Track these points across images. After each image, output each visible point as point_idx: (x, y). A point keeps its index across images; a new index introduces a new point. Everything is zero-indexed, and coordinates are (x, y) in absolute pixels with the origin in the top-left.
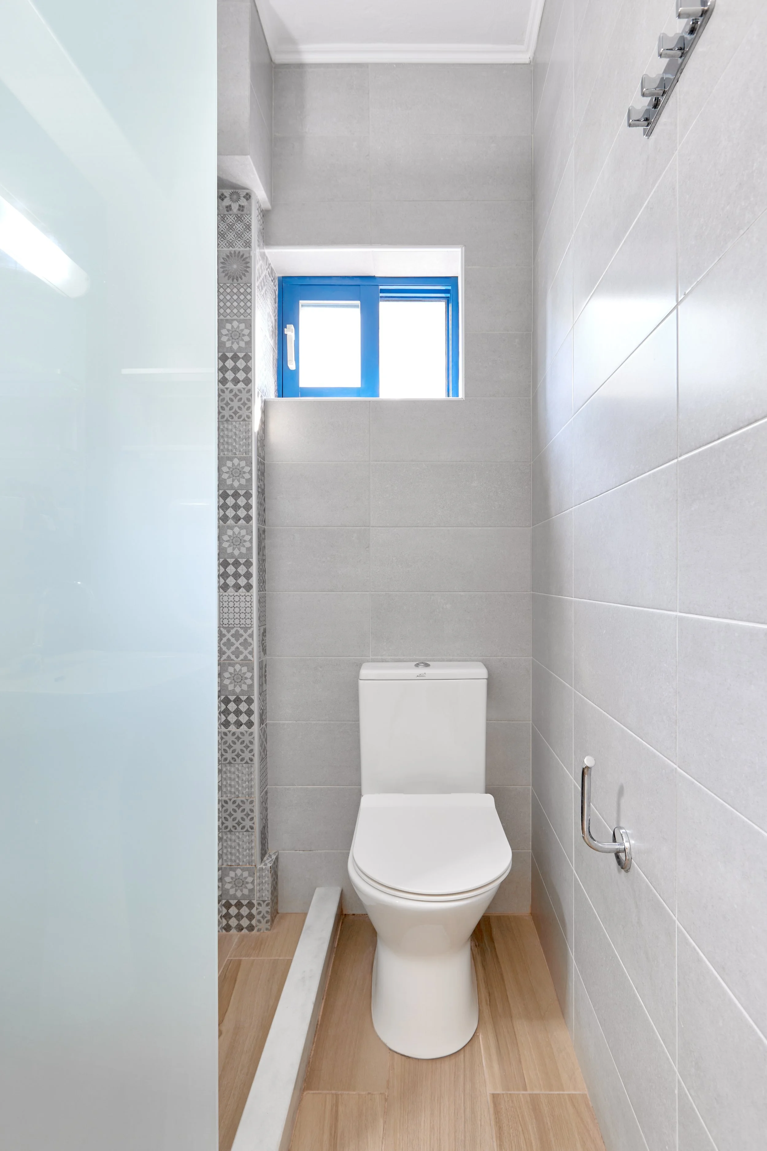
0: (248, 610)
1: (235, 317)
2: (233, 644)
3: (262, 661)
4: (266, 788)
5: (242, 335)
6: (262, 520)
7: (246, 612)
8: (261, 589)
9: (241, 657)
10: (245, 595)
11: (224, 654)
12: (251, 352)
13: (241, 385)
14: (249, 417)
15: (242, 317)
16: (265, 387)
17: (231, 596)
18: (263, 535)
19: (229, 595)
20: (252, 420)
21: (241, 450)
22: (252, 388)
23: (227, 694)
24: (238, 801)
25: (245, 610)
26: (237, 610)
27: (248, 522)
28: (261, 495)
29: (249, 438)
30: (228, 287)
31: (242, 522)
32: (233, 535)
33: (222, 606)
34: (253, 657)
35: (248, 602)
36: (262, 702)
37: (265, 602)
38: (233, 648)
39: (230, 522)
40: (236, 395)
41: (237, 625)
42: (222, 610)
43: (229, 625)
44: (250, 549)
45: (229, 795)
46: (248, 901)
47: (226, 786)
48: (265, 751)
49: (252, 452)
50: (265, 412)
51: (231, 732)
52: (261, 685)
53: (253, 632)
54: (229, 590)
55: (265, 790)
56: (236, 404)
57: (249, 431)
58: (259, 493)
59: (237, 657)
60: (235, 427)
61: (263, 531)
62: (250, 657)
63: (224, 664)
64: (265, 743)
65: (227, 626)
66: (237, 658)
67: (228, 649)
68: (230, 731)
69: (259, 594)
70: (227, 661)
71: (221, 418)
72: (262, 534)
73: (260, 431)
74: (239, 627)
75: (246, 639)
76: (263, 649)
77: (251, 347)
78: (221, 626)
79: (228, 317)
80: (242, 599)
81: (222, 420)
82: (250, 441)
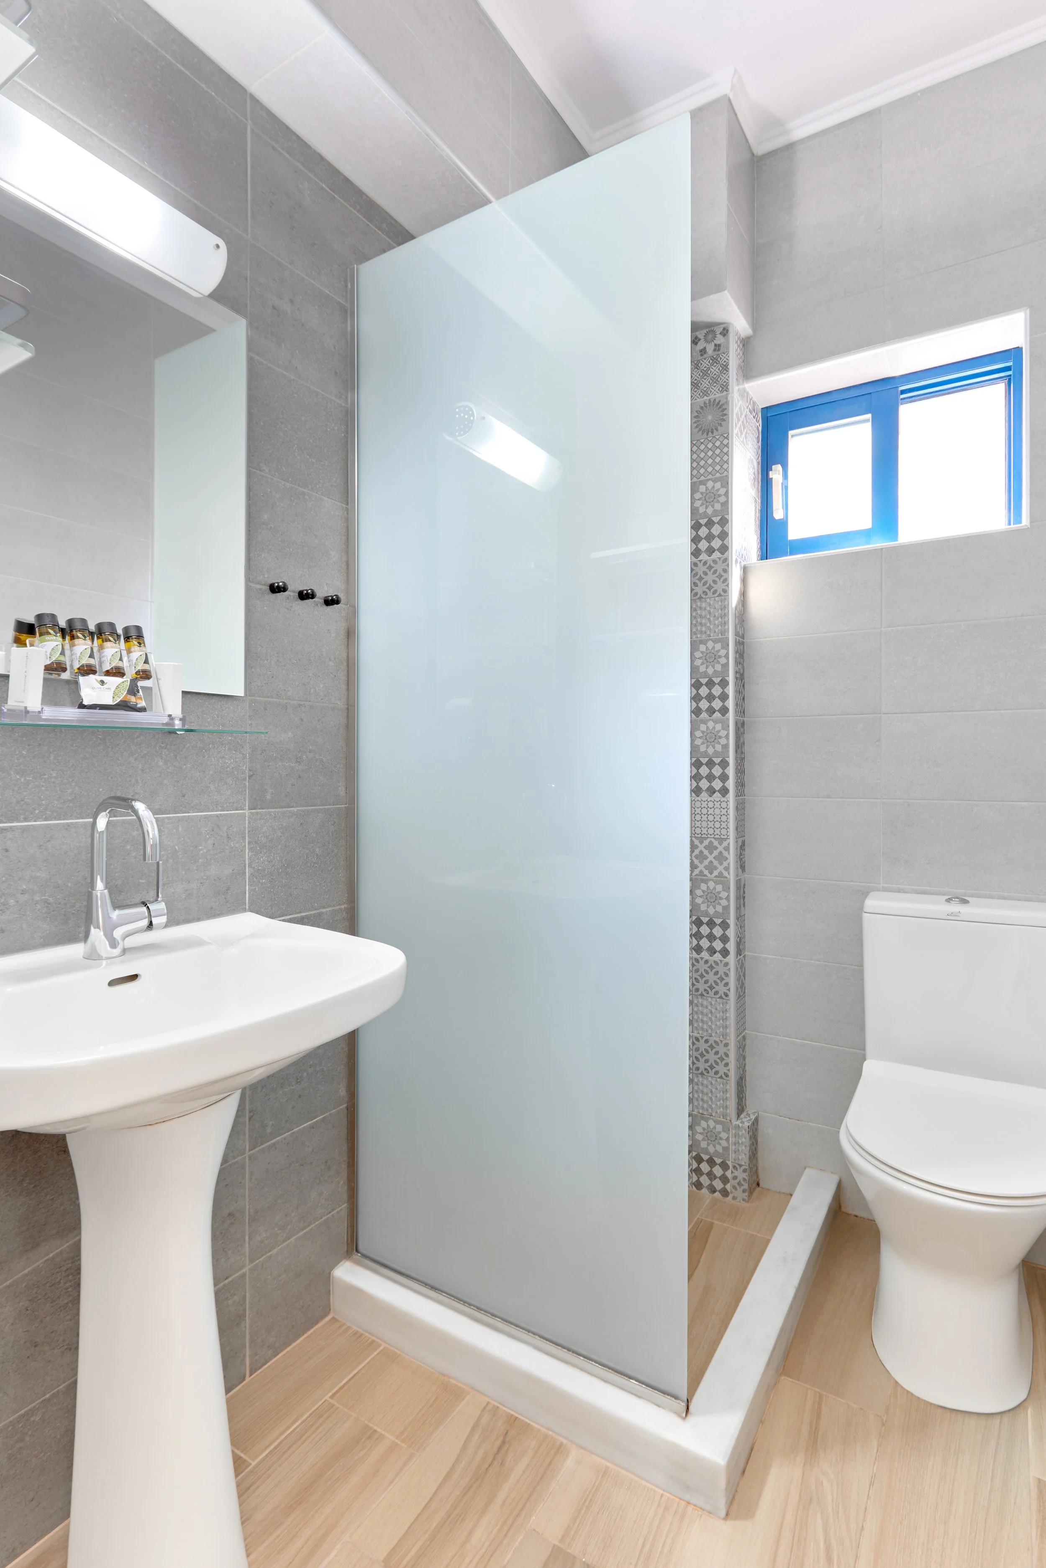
0: (724, 818)
1: (710, 476)
2: (706, 858)
3: (740, 880)
4: (744, 1033)
5: (717, 496)
6: (741, 711)
7: (721, 821)
8: (739, 794)
9: (716, 873)
10: (720, 801)
11: (696, 868)
12: (728, 514)
13: (716, 555)
14: (725, 591)
15: (718, 475)
16: (745, 550)
17: (704, 801)
18: (742, 729)
19: (702, 800)
20: (729, 594)
21: (717, 630)
22: (728, 557)
23: (699, 914)
24: (711, 1041)
25: (720, 818)
26: (711, 818)
27: (723, 715)
28: (739, 681)
29: (726, 615)
30: (702, 443)
31: (717, 715)
32: (707, 730)
33: (694, 813)
34: (729, 873)
35: (724, 809)
36: (739, 928)
37: (744, 809)
38: (706, 862)
39: (704, 715)
40: (710, 567)
41: (711, 835)
42: (694, 817)
43: (702, 835)
44: (726, 747)
45: (700, 1032)
46: (722, 1160)
47: (697, 1021)
48: (743, 988)
49: (728, 632)
50: (744, 581)
51: (704, 960)
52: (738, 908)
53: (729, 844)
54: (702, 794)
55: (742, 1035)
56: (710, 578)
57: (725, 607)
58: (737, 680)
59: (711, 873)
60: (710, 605)
61: (742, 724)
62: (725, 874)
63: (696, 879)
64: (742, 978)
65: (700, 835)
66: (711, 875)
67: (701, 862)
68: (702, 958)
69: (736, 800)
70: (700, 877)
71: (694, 596)
72: (740, 727)
73: (738, 605)
74: (714, 838)
75: (721, 853)
76: (742, 865)
77: (728, 508)
78: (693, 836)
79: (702, 478)
80: (717, 805)
81: (695, 598)
82: (726, 619)
